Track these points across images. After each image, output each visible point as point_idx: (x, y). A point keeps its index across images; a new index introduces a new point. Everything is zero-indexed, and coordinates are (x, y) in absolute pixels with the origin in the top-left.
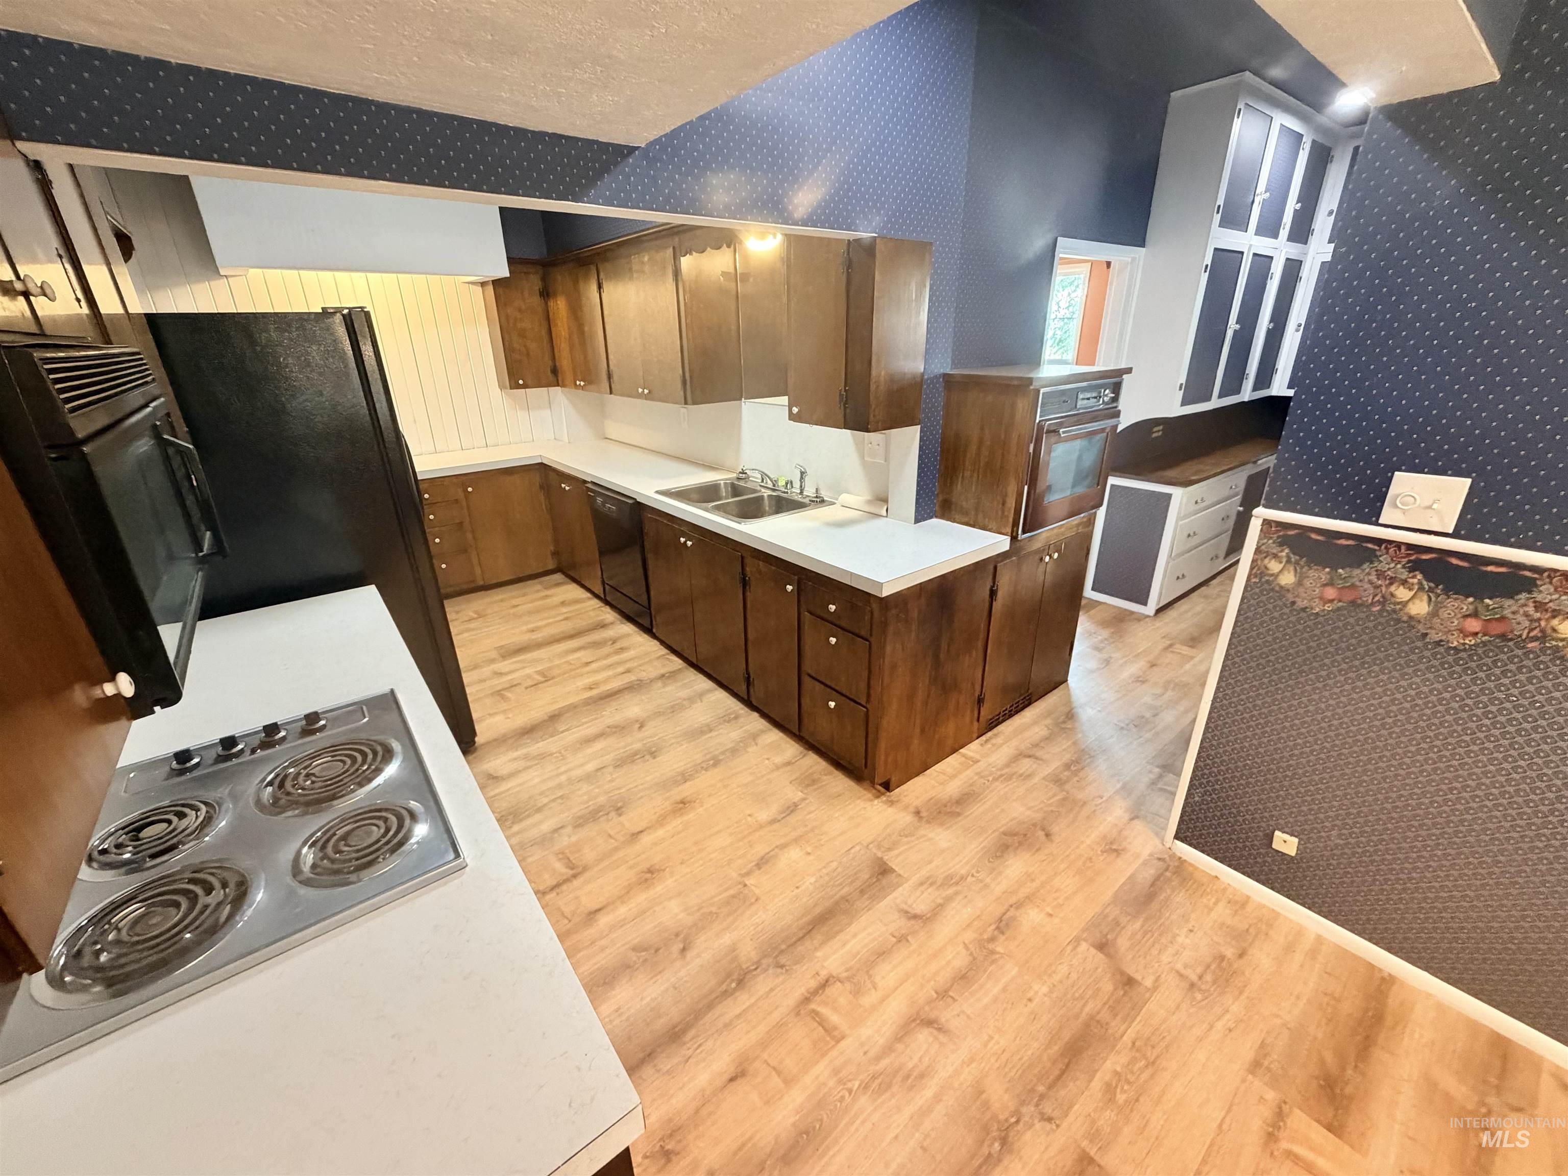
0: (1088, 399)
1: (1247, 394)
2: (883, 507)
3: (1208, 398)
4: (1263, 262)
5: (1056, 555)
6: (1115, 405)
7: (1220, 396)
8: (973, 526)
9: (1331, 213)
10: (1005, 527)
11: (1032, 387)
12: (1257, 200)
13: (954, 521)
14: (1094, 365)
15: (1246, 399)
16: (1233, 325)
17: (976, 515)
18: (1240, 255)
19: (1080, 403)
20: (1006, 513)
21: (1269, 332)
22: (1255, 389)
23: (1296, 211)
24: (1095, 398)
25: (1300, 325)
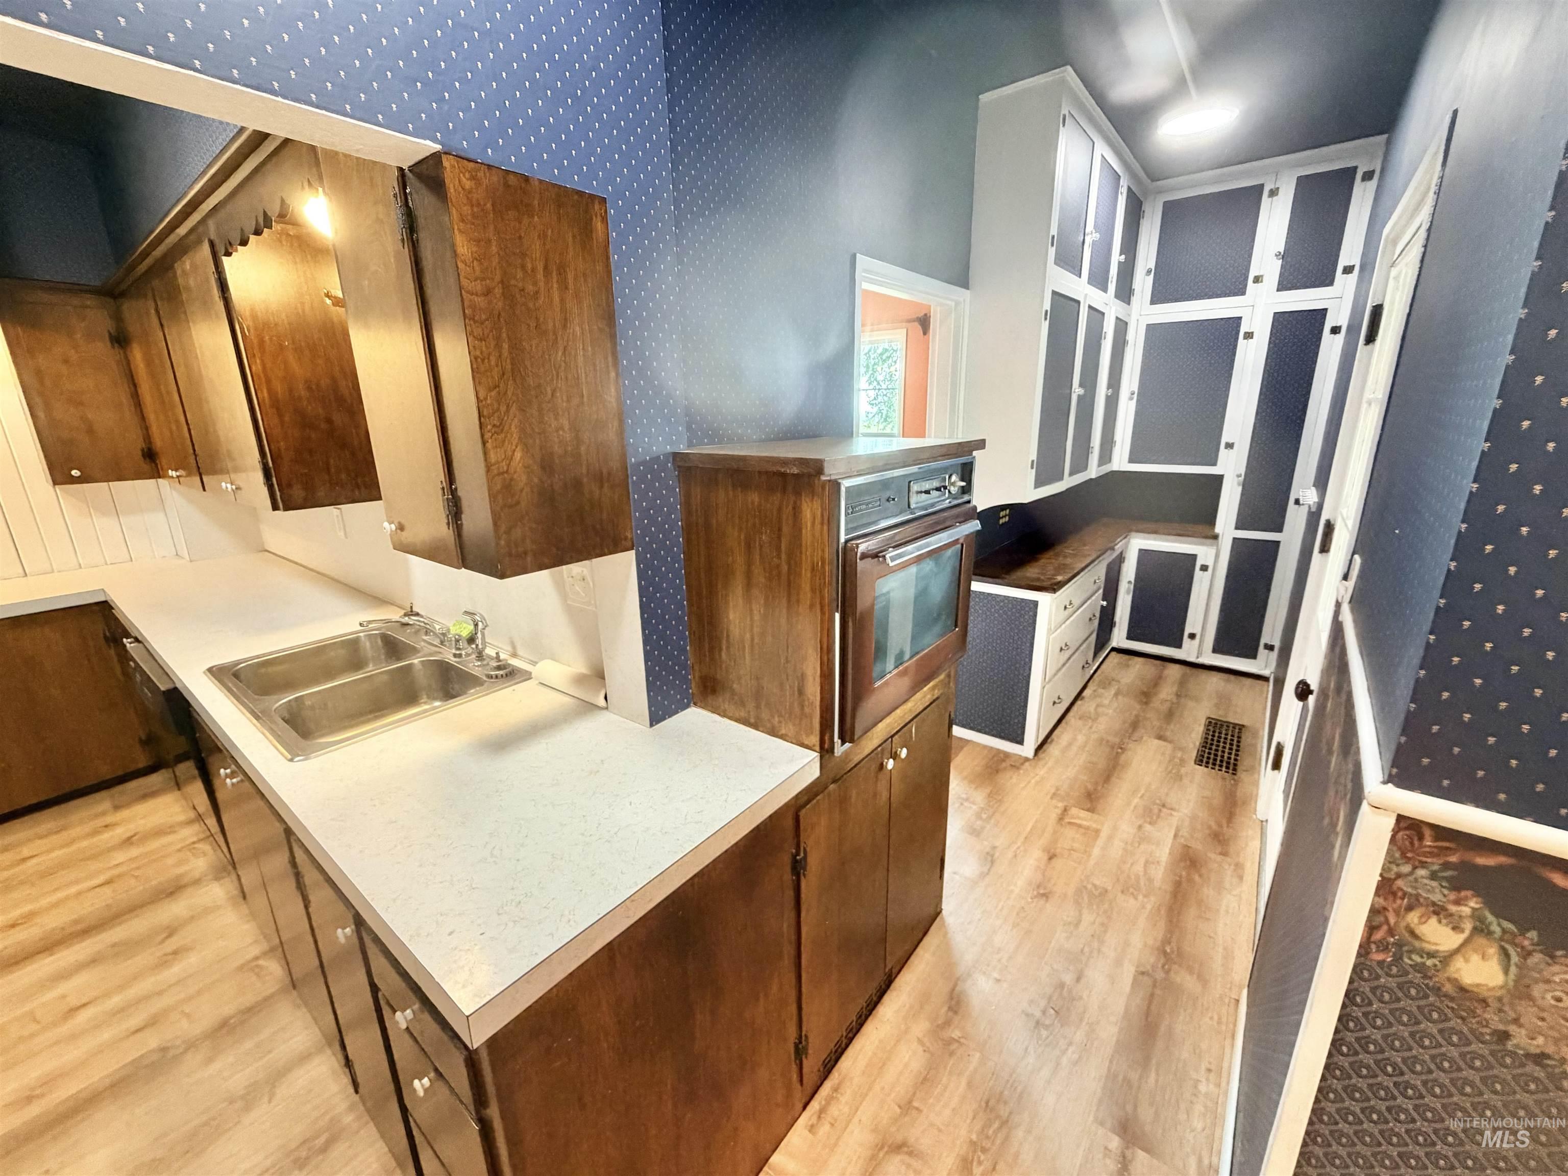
0: (927, 492)
1: (1093, 471)
2: (599, 691)
3: (1061, 478)
4: (1096, 314)
5: (904, 753)
6: (966, 498)
7: (1071, 474)
8: (755, 726)
9: (1149, 272)
10: (808, 735)
11: (823, 478)
12: (1088, 240)
13: (724, 715)
14: (924, 436)
15: (1093, 476)
16: (1077, 391)
17: (758, 707)
18: (1076, 305)
19: (915, 500)
20: (807, 710)
21: (1108, 398)
22: (1100, 465)
23: (1119, 262)
24: (938, 489)
25: (1133, 394)
